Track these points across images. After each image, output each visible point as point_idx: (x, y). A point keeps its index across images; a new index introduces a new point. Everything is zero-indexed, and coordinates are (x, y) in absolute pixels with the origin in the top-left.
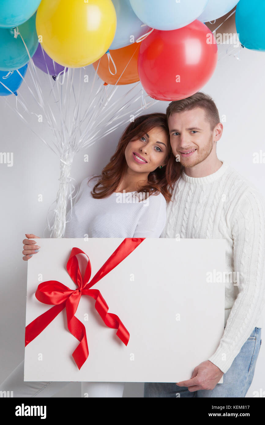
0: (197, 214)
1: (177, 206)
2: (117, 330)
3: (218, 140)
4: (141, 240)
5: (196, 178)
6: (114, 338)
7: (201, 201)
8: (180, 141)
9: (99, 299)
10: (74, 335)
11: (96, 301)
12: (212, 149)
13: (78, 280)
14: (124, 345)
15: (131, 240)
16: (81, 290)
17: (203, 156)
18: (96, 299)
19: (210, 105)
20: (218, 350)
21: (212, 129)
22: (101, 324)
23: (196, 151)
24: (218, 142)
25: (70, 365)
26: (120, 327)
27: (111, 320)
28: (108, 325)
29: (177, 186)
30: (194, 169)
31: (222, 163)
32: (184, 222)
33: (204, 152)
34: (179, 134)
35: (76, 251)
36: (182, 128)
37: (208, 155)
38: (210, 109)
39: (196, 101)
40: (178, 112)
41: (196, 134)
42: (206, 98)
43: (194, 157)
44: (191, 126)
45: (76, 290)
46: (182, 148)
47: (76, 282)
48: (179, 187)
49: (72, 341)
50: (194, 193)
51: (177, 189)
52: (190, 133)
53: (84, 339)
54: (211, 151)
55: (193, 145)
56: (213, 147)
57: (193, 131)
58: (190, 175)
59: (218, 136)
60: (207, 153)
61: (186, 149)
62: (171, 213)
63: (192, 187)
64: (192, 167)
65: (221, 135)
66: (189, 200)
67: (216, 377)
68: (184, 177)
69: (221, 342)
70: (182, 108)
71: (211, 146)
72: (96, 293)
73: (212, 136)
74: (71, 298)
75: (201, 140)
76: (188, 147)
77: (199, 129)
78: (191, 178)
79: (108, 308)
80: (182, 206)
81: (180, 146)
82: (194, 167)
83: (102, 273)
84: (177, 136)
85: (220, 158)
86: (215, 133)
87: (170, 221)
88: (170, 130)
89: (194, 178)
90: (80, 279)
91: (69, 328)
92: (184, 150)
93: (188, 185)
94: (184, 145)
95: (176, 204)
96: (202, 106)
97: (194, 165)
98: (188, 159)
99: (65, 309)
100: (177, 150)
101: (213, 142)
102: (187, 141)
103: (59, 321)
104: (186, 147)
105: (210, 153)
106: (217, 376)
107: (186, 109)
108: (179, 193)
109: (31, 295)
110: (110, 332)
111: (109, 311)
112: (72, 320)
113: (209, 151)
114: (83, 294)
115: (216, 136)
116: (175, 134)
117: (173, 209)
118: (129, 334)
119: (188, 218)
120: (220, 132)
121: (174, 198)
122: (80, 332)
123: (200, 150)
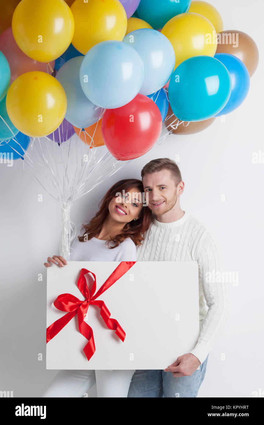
0: (167, 250)
1: (150, 244)
2: (115, 331)
3: (181, 194)
4: (133, 263)
5: (166, 224)
6: (113, 336)
7: (170, 240)
8: (152, 195)
9: (103, 307)
10: (84, 336)
11: (101, 309)
12: (176, 201)
13: (86, 293)
14: (121, 341)
15: (126, 263)
16: (89, 301)
17: (170, 206)
18: (101, 307)
19: (174, 167)
20: (197, 346)
21: (176, 185)
22: (104, 327)
23: (165, 202)
24: (181, 196)
26: (118, 329)
27: (110, 323)
28: (110, 328)
29: (150, 230)
30: (164, 216)
31: (184, 212)
32: (156, 256)
33: (171, 204)
34: (151, 190)
35: (84, 272)
36: (153, 185)
37: (174, 206)
38: (174, 170)
39: (164, 164)
40: (150, 173)
41: (164, 189)
42: (171, 162)
43: (163, 207)
44: (160, 183)
45: (85, 301)
46: (154, 201)
47: (84, 295)
48: (152, 231)
49: (82, 340)
50: (164, 234)
51: (150, 232)
52: (160, 189)
53: (91, 340)
54: (176, 203)
55: (162, 198)
56: (177, 200)
57: (162, 187)
58: (161, 221)
59: (181, 191)
60: (173, 204)
61: (157, 201)
62: (146, 249)
63: (163, 230)
65: (183, 190)
66: (160, 240)
67: (194, 366)
68: (156, 223)
69: (199, 340)
70: (153, 170)
71: (176, 198)
72: (101, 304)
73: (176, 191)
74: (81, 307)
75: (168, 194)
76: (158, 199)
77: (166, 186)
78: (162, 223)
79: (110, 314)
80: (155, 244)
81: (152, 199)
83: (104, 288)
84: (150, 192)
85: (183, 209)
86: (178, 188)
87: (145, 256)
88: (144, 186)
89: (164, 223)
90: (88, 293)
91: (80, 330)
92: (155, 202)
93: (159, 229)
94: (155, 198)
95: (149, 243)
96: (168, 168)
97: (164, 213)
98: (158, 210)
99: (77, 314)
100: (149, 202)
101: (177, 196)
102: (157, 195)
103: (72, 324)
104: (157, 200)
105: (175, 204)
107: (156, 171)
108: (152, 234)
109: (51, 304)
110: (110, 332)
111: (111, 317)
112: (82, 324)
113: (174, 202)
114: (90, 304)
115: (180, 191)
116: (148, 190)
117: (148, 247)
118: (125, 334)
119: (160, 253)
120: (182, 188)
121: (148, 239)
122: (88, 333)
123: (167, 201)
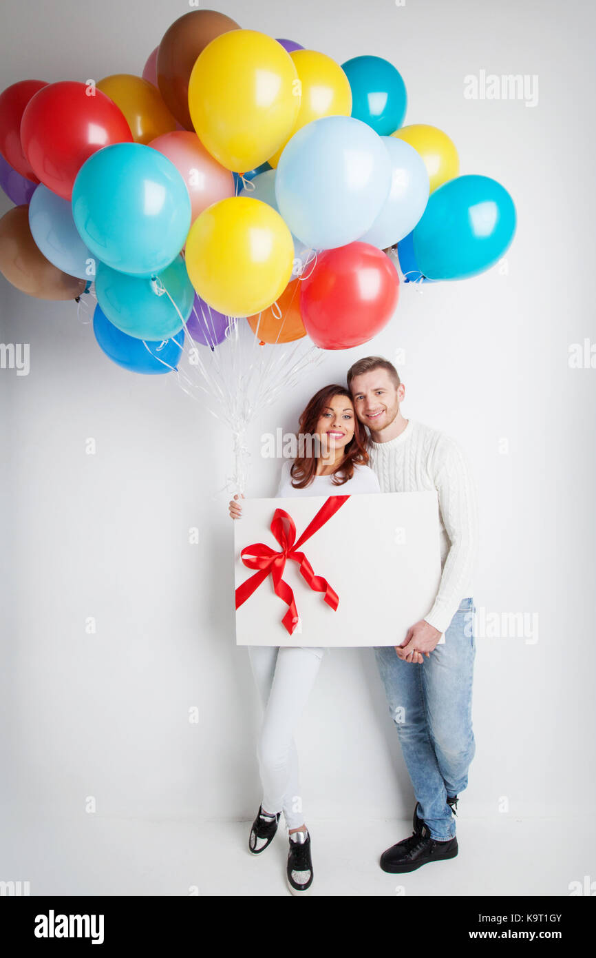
2: (325, 593)
5: (387, 443)
6: (322, 602)
8: (366, 404)
9: (303, 562)
10: (283, 599)
11: (300, 565)
13: (283, 543)
14: (333, 609)
16: (286, 553)
17: (391, 418)
18: (301, 563)
20: (433, 608)
21: (396, 389)
22: (307, 588)
23: (384, 412)
25: (281, 631)
26: (328, 591)
27: (317, 584)
28: (314, 588)
30: (383, 433)
31: (408, 421)
33: (392, 413)
34: (365, 397)
35: (280, 513)
39: (377, 362)
40: (361, 374)
41: (382, 395)
42: (385, 361)
43: (382, 419)
44: (376, 387)
45: (282, 552)
46: (369, 410)
47: (281, 544)
49: (280, 605)
50: (389, 458)
52: (376, 394)
53: (292, 604)
54: (398, 411)
55: (380, 406)
56: (399, 408)
57: (378, 392)
58: (380, 441)
60: (394, 414)
61: (374, 411)
63: (386, 452)
64: (381, 430)
66: (386, 466)
67: (433, 638)
69: (437, 600)
70: (364, 370)
71: (397, 406)
72: (301, 558)
73: (397, 396)
74: (276, 561)
75: (388, 400)
76: (375, 408)
77: (384, 390)
78: (382, 444)
79: (313, 573)
81: (366, 410)
82: (383, 430)
84: (362, 400)
86: (399, 394)
88: (354, 394)
89: (385, 443)
90: (285, 542)
91: (277, 593)
92: (372, 413)
93: (380, 452)
94: (372, 407)
97: (384, 428)
98: (376, 422)
99: (271, 574)
100: (363, 414)
101: (398, 403)
102: (374, 403)
103: (266, 585)
104: (373, 409)
105: (397, 413)
106: (435, 637)
107: (368, 370)
109: (238, 558)
110: (318, 595)
112: (280, 585)
113: (396, 411)
114: (288, 557)
115: (400, 396)
116: (360, 398)
118: (338, 598)
119: (390, 484)
120: (402, 393)
122: (288, 595)
123: (388, 410)
